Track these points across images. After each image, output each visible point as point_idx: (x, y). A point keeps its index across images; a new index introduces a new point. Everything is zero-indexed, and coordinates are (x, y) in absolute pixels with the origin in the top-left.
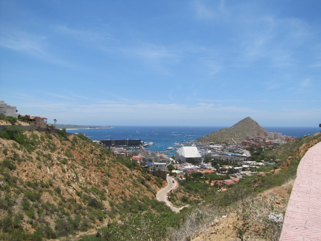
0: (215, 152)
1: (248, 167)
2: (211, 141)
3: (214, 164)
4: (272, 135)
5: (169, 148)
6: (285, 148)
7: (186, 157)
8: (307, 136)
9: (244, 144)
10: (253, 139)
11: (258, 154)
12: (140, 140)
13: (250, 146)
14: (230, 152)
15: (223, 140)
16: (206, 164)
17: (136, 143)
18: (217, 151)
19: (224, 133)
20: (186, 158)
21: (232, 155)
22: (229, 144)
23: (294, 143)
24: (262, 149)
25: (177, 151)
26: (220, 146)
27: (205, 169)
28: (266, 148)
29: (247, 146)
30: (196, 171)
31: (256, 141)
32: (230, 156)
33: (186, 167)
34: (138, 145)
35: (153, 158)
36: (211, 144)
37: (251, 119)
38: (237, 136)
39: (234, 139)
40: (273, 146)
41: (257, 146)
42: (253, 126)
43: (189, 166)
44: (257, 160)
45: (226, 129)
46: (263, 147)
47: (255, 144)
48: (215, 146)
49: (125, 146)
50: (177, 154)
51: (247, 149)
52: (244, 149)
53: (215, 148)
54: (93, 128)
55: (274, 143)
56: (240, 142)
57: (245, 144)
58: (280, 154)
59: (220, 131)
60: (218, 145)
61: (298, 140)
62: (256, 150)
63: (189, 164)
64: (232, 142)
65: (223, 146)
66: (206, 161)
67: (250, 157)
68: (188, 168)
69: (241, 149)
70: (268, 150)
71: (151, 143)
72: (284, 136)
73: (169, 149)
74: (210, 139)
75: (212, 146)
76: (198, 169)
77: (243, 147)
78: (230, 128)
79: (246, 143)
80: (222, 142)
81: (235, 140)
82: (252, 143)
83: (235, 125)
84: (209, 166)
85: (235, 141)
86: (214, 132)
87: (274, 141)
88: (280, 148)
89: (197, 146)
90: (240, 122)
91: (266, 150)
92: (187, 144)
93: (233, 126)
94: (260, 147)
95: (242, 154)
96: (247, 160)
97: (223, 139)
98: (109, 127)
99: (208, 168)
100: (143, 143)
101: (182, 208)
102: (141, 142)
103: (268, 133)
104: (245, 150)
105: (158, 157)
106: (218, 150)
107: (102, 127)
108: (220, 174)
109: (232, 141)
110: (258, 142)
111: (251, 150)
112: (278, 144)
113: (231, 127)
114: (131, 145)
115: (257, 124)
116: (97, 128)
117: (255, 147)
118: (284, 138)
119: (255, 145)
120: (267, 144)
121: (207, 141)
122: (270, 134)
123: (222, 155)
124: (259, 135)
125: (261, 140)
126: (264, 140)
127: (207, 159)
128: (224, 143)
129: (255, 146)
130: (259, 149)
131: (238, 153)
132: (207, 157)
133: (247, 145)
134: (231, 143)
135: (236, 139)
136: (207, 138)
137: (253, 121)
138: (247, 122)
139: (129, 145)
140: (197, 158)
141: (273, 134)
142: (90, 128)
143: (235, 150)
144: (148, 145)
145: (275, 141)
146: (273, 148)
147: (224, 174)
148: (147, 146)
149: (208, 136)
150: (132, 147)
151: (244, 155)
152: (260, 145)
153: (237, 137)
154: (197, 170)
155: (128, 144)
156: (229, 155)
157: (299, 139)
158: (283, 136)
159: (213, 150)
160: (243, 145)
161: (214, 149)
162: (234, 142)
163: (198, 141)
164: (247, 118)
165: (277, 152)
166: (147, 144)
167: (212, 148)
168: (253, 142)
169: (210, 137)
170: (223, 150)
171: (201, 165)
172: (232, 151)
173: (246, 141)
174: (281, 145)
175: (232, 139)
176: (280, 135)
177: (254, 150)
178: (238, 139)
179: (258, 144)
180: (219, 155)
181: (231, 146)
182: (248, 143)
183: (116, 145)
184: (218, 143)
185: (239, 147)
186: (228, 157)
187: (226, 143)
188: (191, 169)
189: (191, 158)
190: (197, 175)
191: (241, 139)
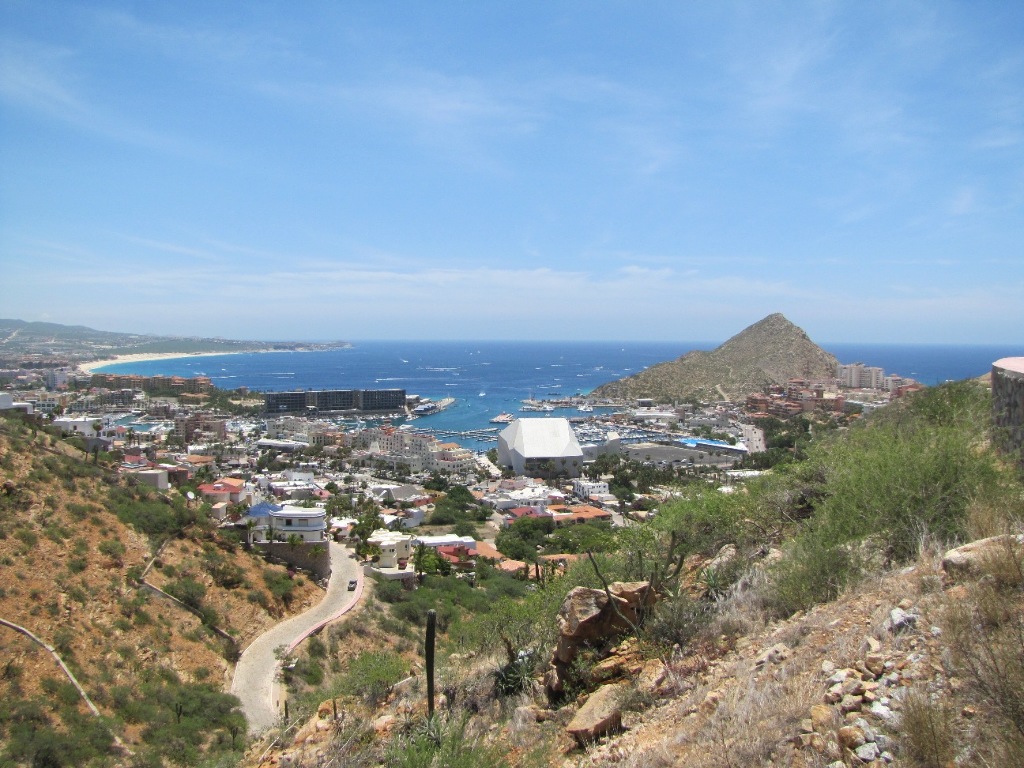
0: (646, 432)
2: (646, 392)
3: (620, 486)
4: (850, 373)
5: (495, 420)
7: (527, 454)
9: (753, 405)
10: (780, 390)
11: (786, 443)
13: (767, 411)
14: (696, 433)
15: (687, 391)
16: (591, 484)
17: (390, 402)
18: (654, 430)
20: (529, 460)
21: (699, 446)
22: (703, 406)
24: (806, 424)
26: (669, 414)
27: (586, 499)
28: (819, 422)
29: (759, 414)
30: (539, 511)
31: (789, 398)
32: (690, 448)
33: (515, 495)
34: (396, 407)
35: (416, 457)
36: (643, 404)
37: (785, 321)
38: (734, 377)
39: (722, 387)
40: (843, 415)
41: (790, 413)
42: (789, 344)
43: (532, 491)
45: (703, 353)
46: (809, 416)
47: (787, 406)
48: (654, 412)
49: (354, 413)
50: (502, 443)
51: (758, 423)
52: (748, 421)
53: (648, 418)
54: (285, 348)
55: (849, 405)
56: (743, 399)
57: (754, 407)
59: (683, 359)
60: (661, 410)
62: (787, 427)
63: (531, 482)
64: (716, 396)
65: (678, 411)
66: (593, 475)
67: (755, 456)
68: (519, 497)
69: (737, 424)
70: (824, 428)
71: (447, 401)
72: (891, 379)
73: (498, 423)
74: (644, 388)
75: (641, 412)
76: (554, 501)
77: (748, 415)
78: (716, 350)
79: (755, 401)
80: (682, 397)
81: (727, 391)
82: (778, 402)
83: (733, 339)
84: (599, 490)
85: (725, 395)
86: (657, 365)
87: (852, 397)
90: (750, 328)
91: (817, 428)
92: (566, 403)
93: (726, 343)
94: (801, 417)
95: (733, 442)
96: (741, 467)
97: (686, 387)
98: (341, 343)
99: (594, 496)
100: (417, 400)
102: (407, 397)
103: (840, 366)
104: (750, 427)
105: (434, 454)
106: (659, 427)
107: (317, 345)
108: (629, 523)
109: (716, 392)
110: (797, 399)
111: (768, 426)
112: (859, 409)
113: (720, 347)
114: (373, 408)
115: (804, 336)
116: (300, 350)
117: (784, 417)
118: (890, 383)
119: (786, 411)
120: (827, 406)
121: (634, 394)
122: (845, 371)
123: (667, 444)
124: (808, 373)
125: (806, 394)
126: (820, 393)
127: (602, 462)
128: (687, 400)
129: (786, 413)
130: (797, 424)
131: (723, 437)
132: (604, 456)
133: (759, 410)
134: (711, 400)
135: (729, 385)
136: (632, 383)
137: (790, 327)
138: (772, 331)
139: (365, 408)
140: (563, 460)
141: (853, 373)
142: (276, 348)
143: (716, 426)
144: (433, 408)
145: (855, 398)
146: (842, 421)
148: (426, 410)
149: (636, 377)
150: (373, 414)
151: (740, 446)
152: (802, 411)
153: (733, 382)
154: (542, 509)
155: (361, 405)
156: (689, 445)
158: (886, 378)
159: (644, 426)
160: (748, 409)
161: (646, 422)
162: (721, 397)
164: (771, 316)
166: (429, 405)
167: (641, 420)
168: (780, 398)
169: (645, 381)
170: (674, 427)
171: (573, 484)
172: (704, 430)
173: (757, 396)
174: (865, 415)
175: (718, 387)
176: (877, 374)
177: (778, 426)
178: (734, 387)
179: (794, 409)
180: (657, 446)
181: (708, 412)
182: (765, 402)
183: (320, 409)
184: (667, 401)
185: (734, 417)
186: (684, 453)
187: (694, 401)
188: (529, 504)
189: (545, 460)
190: (535, 529)
191: (744, 389)
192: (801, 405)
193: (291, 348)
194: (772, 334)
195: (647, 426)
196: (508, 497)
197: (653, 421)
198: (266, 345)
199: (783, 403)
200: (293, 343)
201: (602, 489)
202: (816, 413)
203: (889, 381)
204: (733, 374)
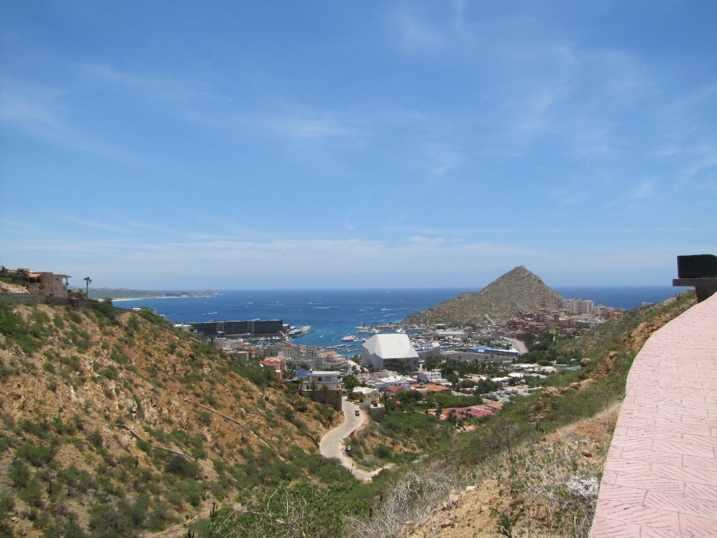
0: (448, 344)
1: (522, 376)
2: (439, 320)
3: (446, 373)
4: (572, 304)
5: (345, 339)
6: (601, 334)
7: (384, 357)
8: (649, 307)
9: (513, 325)
10: (531, 316)
11: (542, 348)
12: (281, 322)
13: (524, 329)
14: (481, 344)
15: (466, 318)
16: (430, 373)
17: (271, 328)
18: (452, 343)
19: (469, 302)
20: (385, 360)
21: (486, 351)
22: (479, 328)
23: (621, 322)
24: (551, 336)
25: (364, 345)
26: (460, 332)
27: (428, 382)
28: (560, 335)
29: (519, 331)
30: (407, 388)
31: (538, 320)
32: (480, 353)
33: (385, 380)
34: (275, 332)
35: (310, 360)
36: (439, 328)
37: (526, 271)
38: (496, 309)
39: (489, 315)
40: (575, 329)
41: (540, 330)
42: (531, 286)
43: (392, 378)
44: (542, 361)
45: (473, 294)
46: (553, 332)
47: (537, 325)
48: (449, 332)
49: (249, 336)
50: (365, 351)
51: (519, 337)
52: (512, 337)
53: (447, 335)
54: (174, 295)
55: (577, 323)
56: (504, 322)
57: (515, 327)
58: (591, 346)
59: (460, 298)
60: (454, 331)
61: (629, 316)
62: (539, 339)
63: (390, 372)
64: (486, 321)
65: (465, 331)
66: (429, 367)
67: (525, 355)
68: (389, 381)
69: (505, 338)
70: (564, 338)
71: (306, 328)
72: (599, 307)
73: (347, 341)
74: (438, 317)
75: (441, 332)
76: (411, 383)
77: (511, 332)
78: (480, 292)
79: (516, 323)
80: (464, 322)
81: (491, 317)
82: (531, 323)
83: (492, 284)
84: (435, 376)
85: (491, 321)
86: (444, 302)
87: (578, 319)
88: (592, 335)
89: (408, 332)
90: (504, 276)
91: (561, 339)
92: (387, 328)
93: (486, 287)
94: (548, 332)
95: (508, 348)
96: (518, 362)
97: (465, 316)
98: (210, 292)
99: (434, 380)
100: (289, 327)
101: (376, 472)
102: (284, 325)
103: (564, 300)
104: (515, 340)
105: (321, 359)
106: (456, 341)
107: (195, 293)
108: (460, 394)
109: (486, 319)
110: (543, 321)
111: (527, 338)
112: (587, 326)
113: (484, 290)
114: (262, 333)
115: (540, 281)
116: (184, 296)
117: (536, 333)
118: (599, 310)
119: (537, 329)
120: (562, 325)
121: (431, 321)
122: (568, 304)
123: (465, 351)
124: (543, 305)
125: (549, 317)
126: (557, 317)
127: (431, 361)
128: (468, 324)
130: (545, 337)
131: (499, 346)
132: (430, 358)
133: (519, 329)
134: (483, 323)
135: (494, 315)
136: (429, 314)
137: (530, 275)
138: (518, 278)
139: (256, 333)
140: (408, 360)
141: (574, 305)
142: (167, 295)
143: (493, 340)
144: (300, 332)
145: (581, 319)
146: (575, 333)
147: (469, 393)
148: (296, 333)
149: (432, 310)
150: (262, 336)
151: (513, 350)
152: (547, 328)
153: (496, 312)
154: (409, 387)
155: (253, 331)
156: (479, 351)
157: (631, 314)
158: (596, 307)
159: (445, 340)
160: (510, 329)
161: (446, 338)
162: (489, 322)
163: (411, 322)
164: (517, 268)
165: (584, 342)
166: (296, 331)
167: (443, 337)
168: (532, 321)
169: (437, 312)
170: (465, 341)
171: (418, 374)
172: (487, 342)
173: (516, 319)
174: (592, 328)
175: (486, 315)
176: (590, 305)
177: (533, 338)
178: (498, 315)
179: (542, 326)
180: (458, 352)
181: (484, 332)
182: (522, 323)
183: (226, 334)
184: (455, 325)
185: (502, 334)
186: (478, 356)
187: (472, 325)
188: (396, 385)
189: (394, 360)
190: (409, 397)
191: (505, 316)
192: (546, 325)
193: (178, 295)
194: (518, 280)
195: (447, 341)
196: (381, 381)
197: (451, 337)
198: (160, 293)
199: (535, 323)
200: (178, 292)
201: (437, 376)
202: (556, 329)
203: (598, 309)
204: (495, 307)
